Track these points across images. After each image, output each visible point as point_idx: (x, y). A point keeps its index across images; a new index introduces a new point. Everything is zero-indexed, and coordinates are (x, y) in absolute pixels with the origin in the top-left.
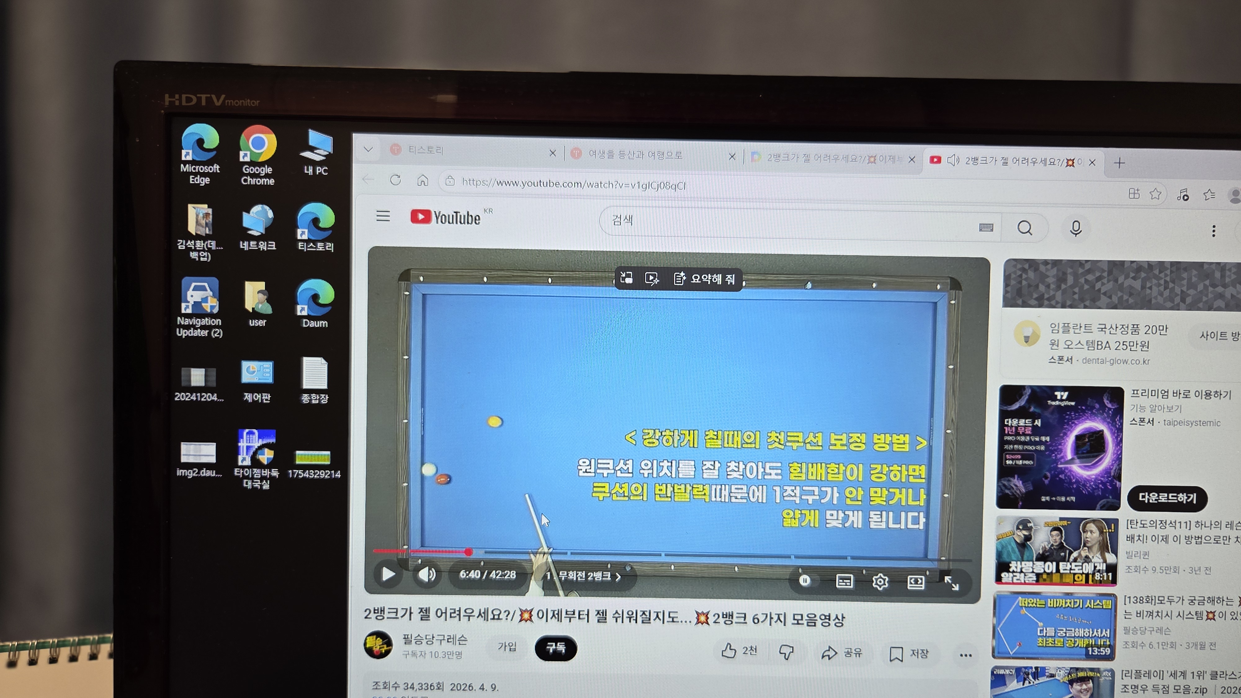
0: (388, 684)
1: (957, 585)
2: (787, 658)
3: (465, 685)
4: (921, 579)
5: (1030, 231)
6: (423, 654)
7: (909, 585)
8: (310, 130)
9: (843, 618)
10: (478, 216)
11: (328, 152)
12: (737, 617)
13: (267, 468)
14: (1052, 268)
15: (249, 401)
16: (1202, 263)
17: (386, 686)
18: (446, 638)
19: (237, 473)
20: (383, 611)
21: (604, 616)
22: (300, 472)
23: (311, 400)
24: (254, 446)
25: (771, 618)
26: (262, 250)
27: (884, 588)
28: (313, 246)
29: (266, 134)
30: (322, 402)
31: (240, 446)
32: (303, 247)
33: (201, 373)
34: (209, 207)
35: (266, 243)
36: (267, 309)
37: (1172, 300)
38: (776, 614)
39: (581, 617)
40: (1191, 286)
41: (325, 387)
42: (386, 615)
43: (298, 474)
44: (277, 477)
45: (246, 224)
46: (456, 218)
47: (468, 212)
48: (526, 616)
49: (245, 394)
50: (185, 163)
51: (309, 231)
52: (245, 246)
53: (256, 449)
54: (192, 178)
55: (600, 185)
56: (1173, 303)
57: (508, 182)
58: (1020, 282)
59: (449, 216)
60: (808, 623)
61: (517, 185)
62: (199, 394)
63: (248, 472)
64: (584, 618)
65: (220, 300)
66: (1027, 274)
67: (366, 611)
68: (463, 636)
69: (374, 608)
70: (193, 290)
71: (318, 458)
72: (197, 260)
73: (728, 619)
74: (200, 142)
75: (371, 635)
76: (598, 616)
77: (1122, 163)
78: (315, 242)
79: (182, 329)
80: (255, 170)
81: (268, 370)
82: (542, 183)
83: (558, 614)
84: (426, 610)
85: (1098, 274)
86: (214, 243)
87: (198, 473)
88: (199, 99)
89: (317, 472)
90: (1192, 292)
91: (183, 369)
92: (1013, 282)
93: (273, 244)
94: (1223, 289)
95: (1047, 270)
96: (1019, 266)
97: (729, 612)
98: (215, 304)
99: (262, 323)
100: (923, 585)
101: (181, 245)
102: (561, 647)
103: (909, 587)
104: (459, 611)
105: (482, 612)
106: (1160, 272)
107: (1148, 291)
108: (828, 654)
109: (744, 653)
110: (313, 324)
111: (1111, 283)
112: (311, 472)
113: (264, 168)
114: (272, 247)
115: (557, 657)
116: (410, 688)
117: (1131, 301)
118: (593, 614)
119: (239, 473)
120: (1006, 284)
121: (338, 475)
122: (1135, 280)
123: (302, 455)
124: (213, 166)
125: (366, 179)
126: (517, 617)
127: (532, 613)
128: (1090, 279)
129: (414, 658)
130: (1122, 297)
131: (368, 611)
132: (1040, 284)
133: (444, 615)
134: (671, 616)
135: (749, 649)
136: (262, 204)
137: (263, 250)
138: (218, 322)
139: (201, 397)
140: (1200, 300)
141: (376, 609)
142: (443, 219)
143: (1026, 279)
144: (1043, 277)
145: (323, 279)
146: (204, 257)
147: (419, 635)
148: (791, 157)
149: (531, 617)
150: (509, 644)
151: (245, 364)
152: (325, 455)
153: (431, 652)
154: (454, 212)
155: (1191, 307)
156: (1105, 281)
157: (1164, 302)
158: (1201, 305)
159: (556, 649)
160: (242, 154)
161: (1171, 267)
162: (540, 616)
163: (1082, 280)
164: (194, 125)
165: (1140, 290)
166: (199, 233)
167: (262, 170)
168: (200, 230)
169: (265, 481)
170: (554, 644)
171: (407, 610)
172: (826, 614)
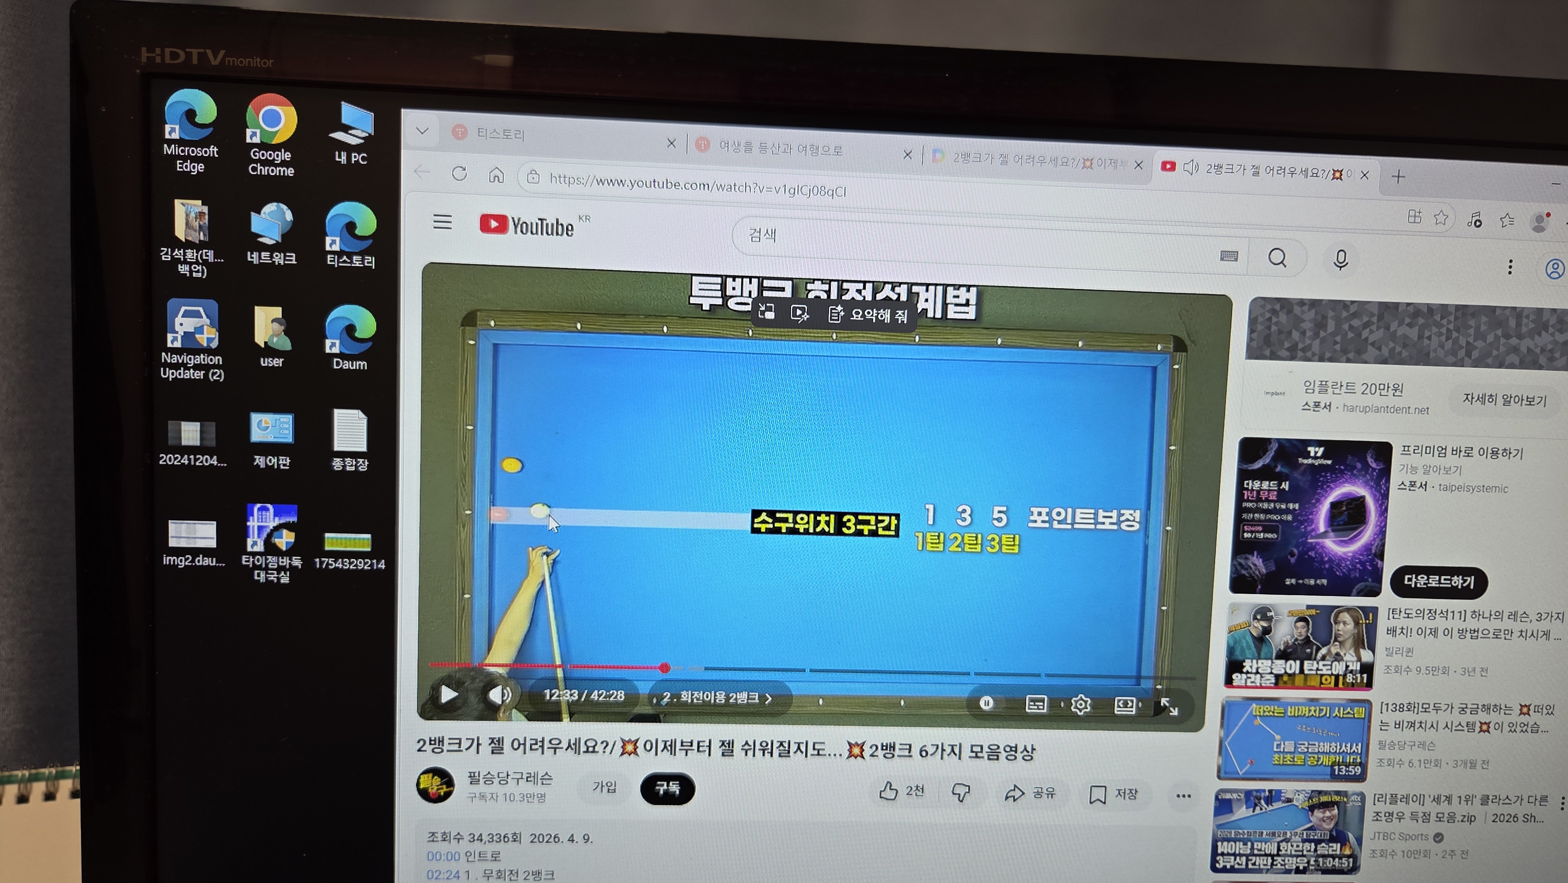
0: (448, 835)
1: (1176, 709)
2: (961, 799)
3: (549, 836)
4: (1132, 701)
5: (1284, 262)
6: (494, 797)
7: (1116, 709)
8: (343, 103)
9: (1033, 749)
10: (571, 225)
11: (367, 133)
12: (900, 749)
13: (286, 556)
14: (1309, 310)
15: (261, 467)
16: (1493, 309)
17: (445, 837)
18: (525, 776)
19: (246, 561)
20: (441, 741)
21: (731, 748)
22: (331, 561)
23: (344, 466)
24: (268, 527)
25: (943, 750)
26: (277, 264)
27: (1085, 712)
28: (347, 260)
29: (282, 106)
30: (360, 468)
31: (249, 526)
32: (334, 261)
33: (195, 429)
34: (203, 204)
35: (282, 254)
36: (286, 344)
37: (1454, 353)
38: (949, 745)
39: (701, 749)
40: (1480, 336)
41: (364, 449)
42: (445, 748)
43: (328, 564)
44: (300, 567)
45: (255, 228)
46: (543, 227)
47: (557, 220)
48: (629, 748)
49: (256, 457)
50: (170, 142)
51: (341, 240)
52: (254, 258)
53: (271, 530)
54: (180, 163)
55: (733, 187)
56: (1456, 357)
57: (611, 180)
58: (1269, 328)
59: (532, 224)
60: (989, 755)
61: (623, 185)
62: (192, 457)
63: (260, 560)
64: (705, 751)
65: (220, 331)
66: (1278, 317)
67: (419, 742)
68: (547, 774)
69: (430, 738)
70: (183, 316)
71: (355, 543)
72: (188, 275)
73: (888, 751)
74: (190, 114)
75: (426, 772)
76: (723, 747)
77: (1402, 177)
78: (350, 255)
79: (167, 369)
80: (267, 155)
81: (287, 426)
82: (656, 184)
83: (671, 746)
84: (499, 741)
85: (1365, 319)
86: (211, 253)
87: (193, 561)
88: (189, 55)
89: (353, 562)
90: (1479, 344)
91: (169, 422)
92: (1260, 327)
93: (292, 256)
94: (1518, 341)
95: (1303, 312)
96: (1269, 307)
97: (890, 743)
98: (214, 336)
99: (278, 362)
100: (1134, 709)
101: (164, 254)
102: (675, 788)
103: (1117, 711)
104: (543, 741)
105: (572, 743)
106: (1442, 318)
107: (1426, 342)
108: (1013, 795)
109: (908, 794)
110: (347, 365)
111: (1382, 330)
112: (346, 562)
113: (280, 153)
114: (291, 260)
115: (669, 799)
116: (478, 840)
117: (1405, 354)
118: (716, 745)
119: (248, 561)
120: (1252, 330)
121: (382, 565)
122: (1411, 328)
123: (332, 538)
124: (209, 148)
125: (419, 171)
126: (618, 749)
127: (637, 744)
128: (1355, 326)
129: (483, 801)
130: (1393, 349)
131: (422, 743)
132: (1294, 332)
133: (522, 747)
134: (817, 747)
135: (914, 789)
136: (278, 202)
137: (279, 264)
138: (217, 360)
139: (196, 460)
140: (1489, 354)
141: (433, 739)
142: (523, 227)
143: (1276, 324)
144: (1298, 321)
145: (360, 305)
146: (198, 272)
147: (489, 773)
148: (984, 157)
149: (635, 749)
150: (607, 784)
151: (256, 418)
152: (364, 539)
153: (506, 794)
154: (539, 219)
155: (1478, 363)
156: (1374, 328)
157: (1446, 356)
158: (1489, 361)
159: (668, 789)
160: (249, 132)
161: (1456, 312)
162: (648, 747)
163: (1346, 327)
164: (182, 90)
165: (1416, 339)
166: (190, 239)
167: (278, 155)
168: (191, 235)
169: (283, 573)
170: (665, 783)
171: (473, 740)
172: (1012, 745)
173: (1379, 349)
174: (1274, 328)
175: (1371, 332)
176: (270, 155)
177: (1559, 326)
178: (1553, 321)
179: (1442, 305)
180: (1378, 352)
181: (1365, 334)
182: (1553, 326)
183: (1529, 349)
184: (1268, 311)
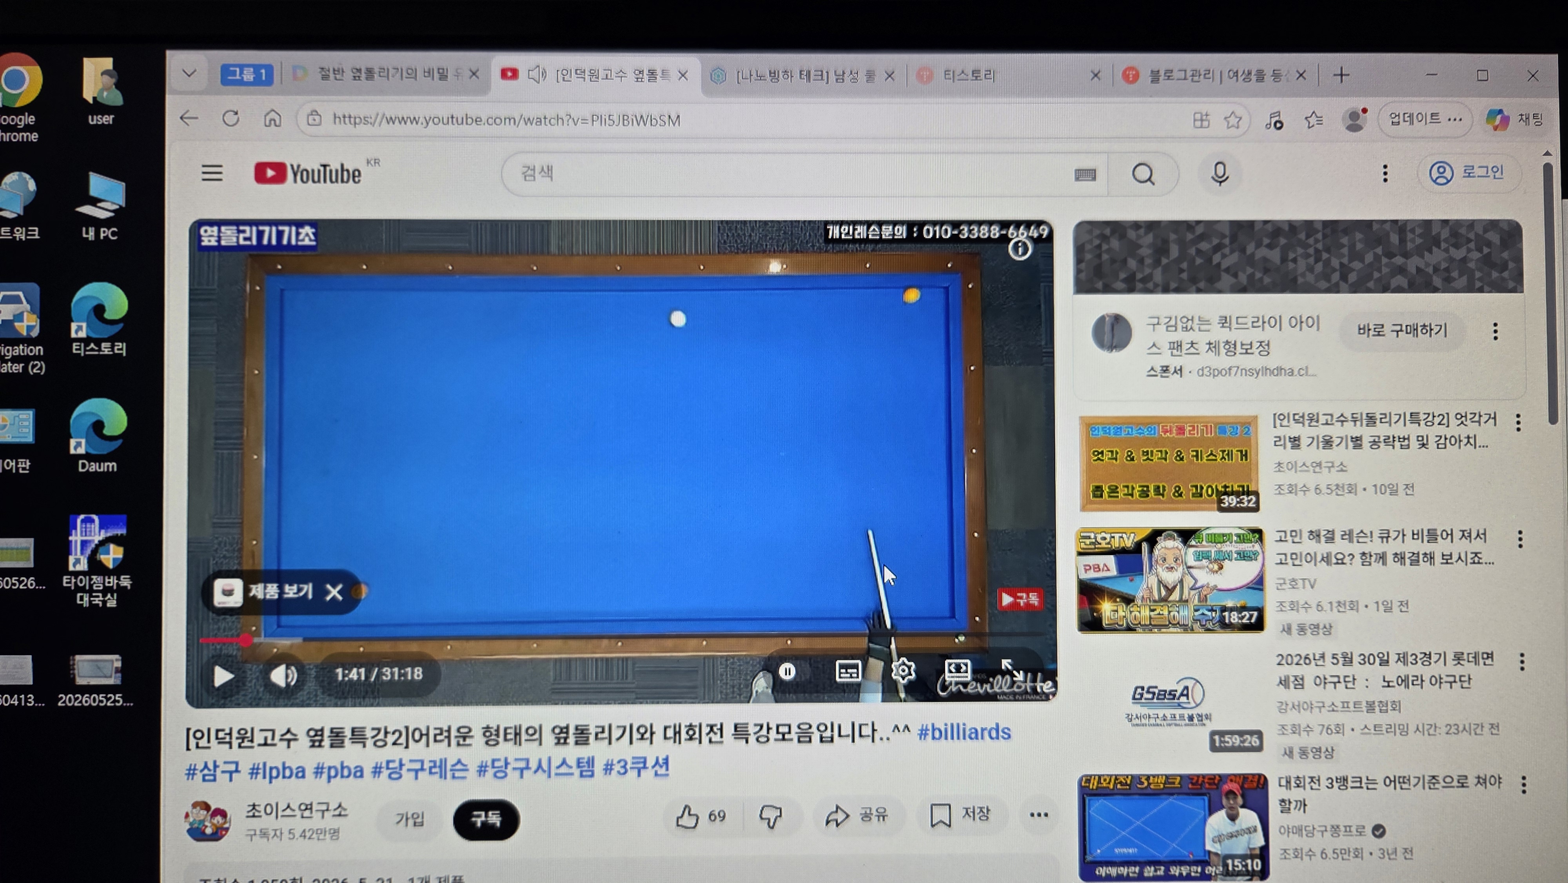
173: (1235, 275)
174: (1105, 257)
175: (1224, 256)
176: (13, 120)
177: (1453, 241)
178: (1445, 234)
179: (1306, 221)
180: (1233, 280)
181: (1216, 258)
182: (1446, 240)
183: (1419, 270)
184: (1097, 237)
